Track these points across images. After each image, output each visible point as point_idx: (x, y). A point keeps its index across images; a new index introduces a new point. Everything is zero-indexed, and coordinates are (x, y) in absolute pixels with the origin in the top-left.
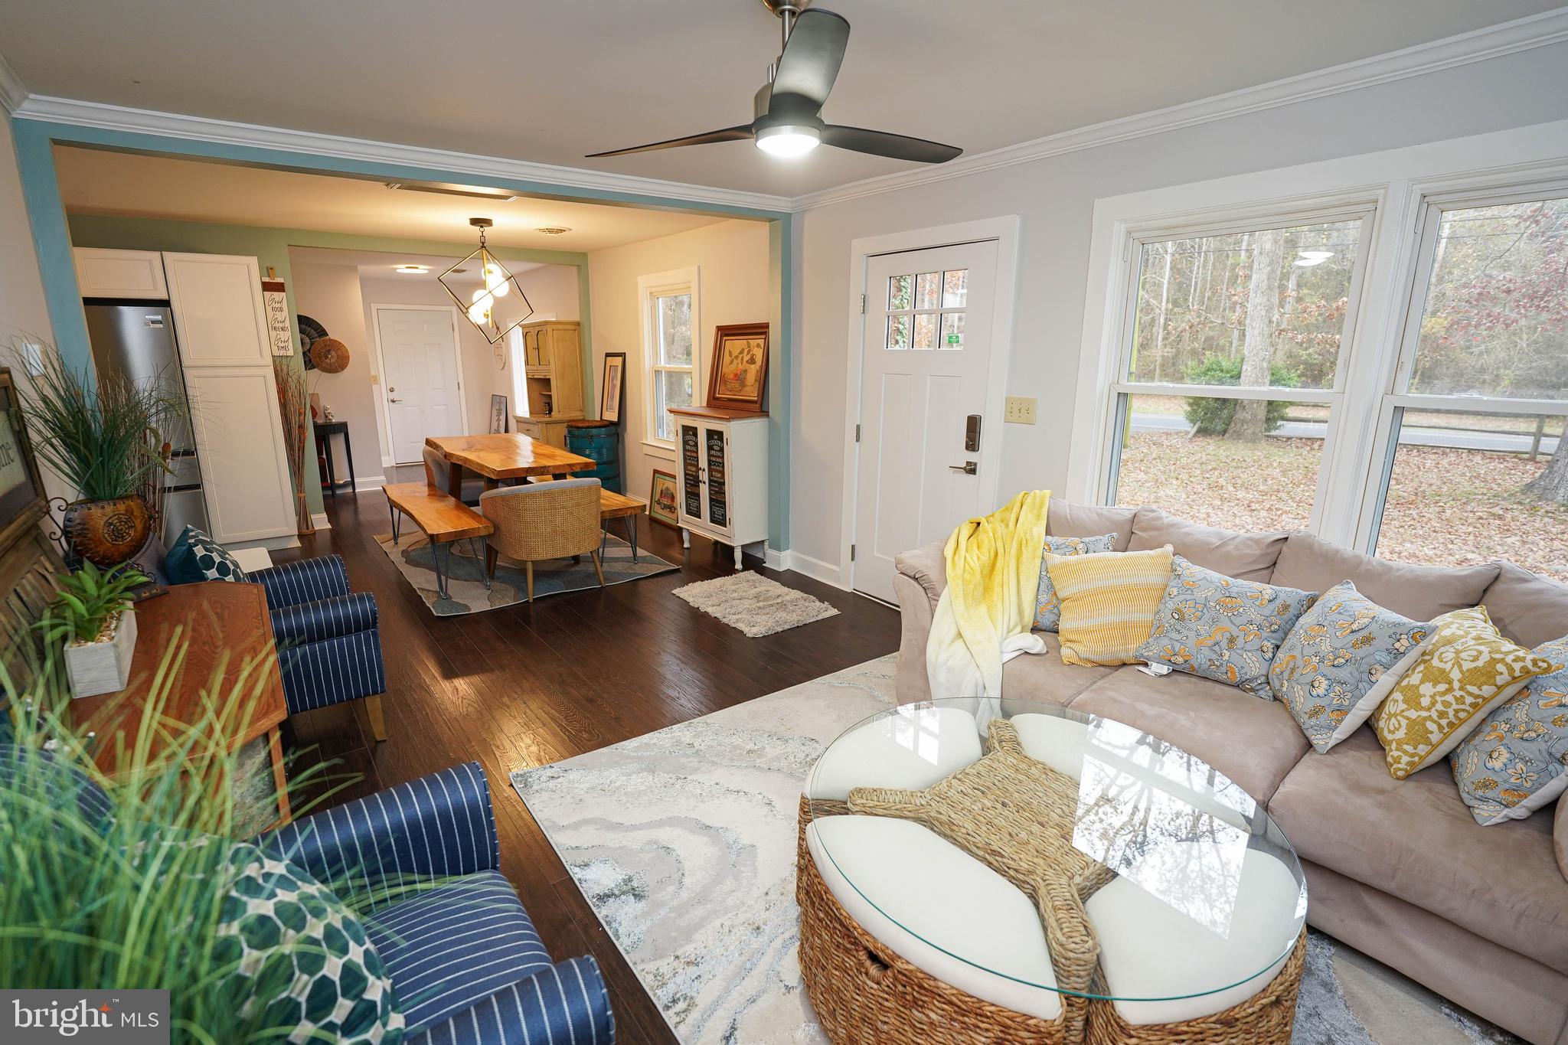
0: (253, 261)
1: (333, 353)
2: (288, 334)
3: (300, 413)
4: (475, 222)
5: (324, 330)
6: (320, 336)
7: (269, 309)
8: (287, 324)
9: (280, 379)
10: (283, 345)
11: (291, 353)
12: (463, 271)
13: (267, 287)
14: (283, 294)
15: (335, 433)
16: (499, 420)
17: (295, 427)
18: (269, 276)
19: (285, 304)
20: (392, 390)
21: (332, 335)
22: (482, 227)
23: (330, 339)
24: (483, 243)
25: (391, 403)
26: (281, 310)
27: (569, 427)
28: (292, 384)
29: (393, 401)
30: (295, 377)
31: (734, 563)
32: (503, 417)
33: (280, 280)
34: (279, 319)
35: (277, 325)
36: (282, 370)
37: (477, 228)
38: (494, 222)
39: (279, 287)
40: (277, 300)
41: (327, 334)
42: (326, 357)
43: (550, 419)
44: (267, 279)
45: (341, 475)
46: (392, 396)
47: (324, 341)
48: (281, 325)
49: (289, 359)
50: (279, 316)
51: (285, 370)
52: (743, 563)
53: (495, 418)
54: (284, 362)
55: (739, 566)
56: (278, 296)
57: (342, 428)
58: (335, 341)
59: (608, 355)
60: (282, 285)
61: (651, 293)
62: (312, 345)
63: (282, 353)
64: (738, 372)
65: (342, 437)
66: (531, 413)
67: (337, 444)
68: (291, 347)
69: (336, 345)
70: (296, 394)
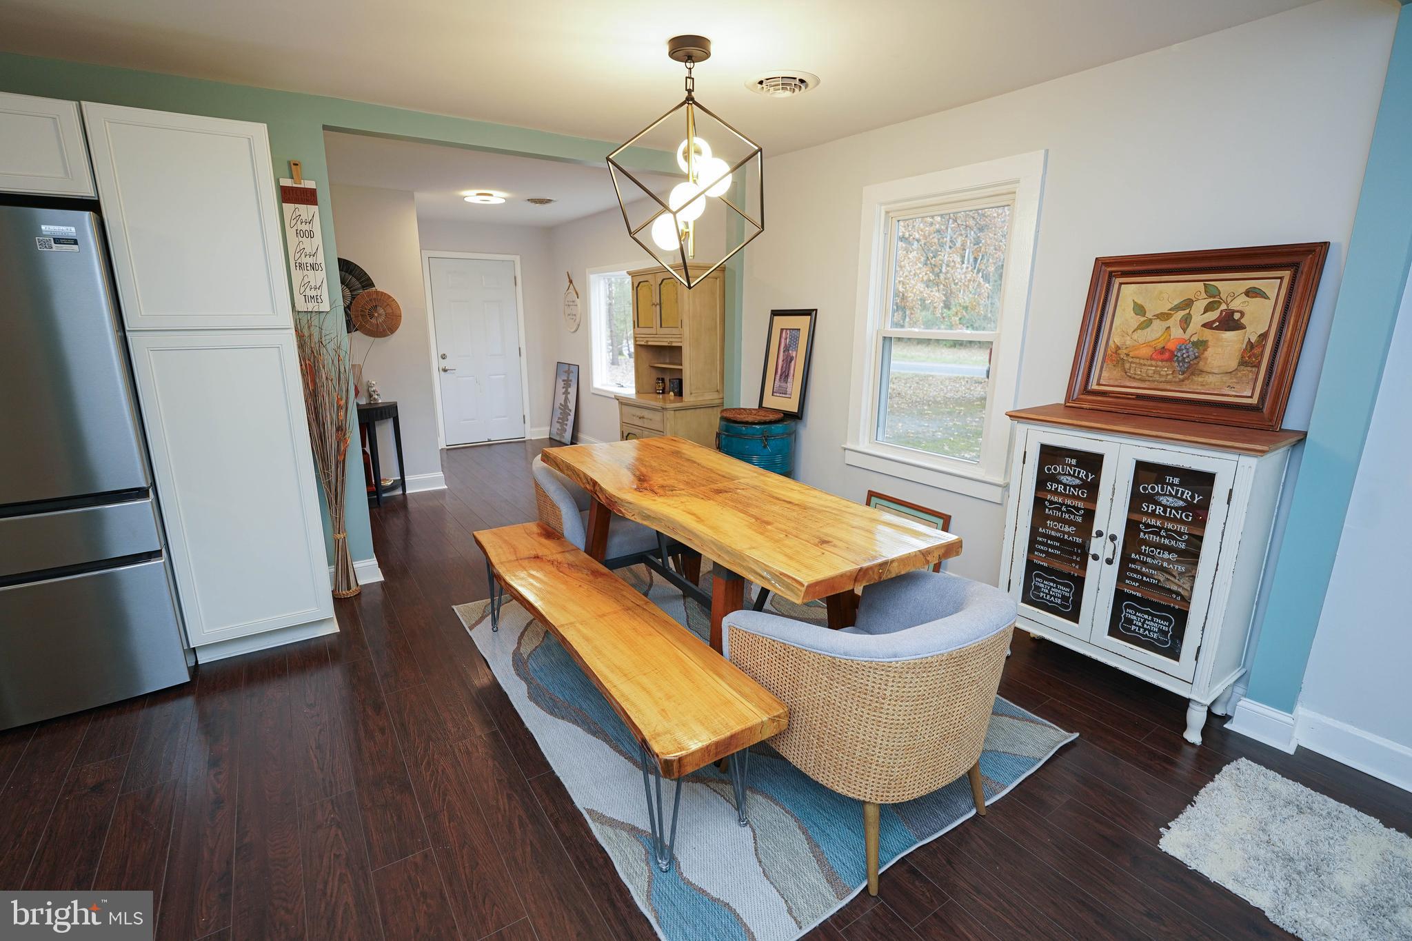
0: (259, 131)
1: (381, 311)
2: (321, 275)
3: (339, 407)
4: (678, 45)
5: (369, 279)
6: (364, 287)
7: (291, 233)
8: (320, 258)
9: (308, 351)
10: (313, 293)
11: (325, 307)
12: (549, 201)
13: (289, 195)
14: (313, 209)
15: (382, 419)
16: (566, 393)
17: (331, 430)
18: (292, 178)
19: (317, 226)
20: (444, 357)
21: (380, 286)
22: (690, 58)
23: (377, 292)
24: (690, 91)
25: (442, 373)
26: (310, 234)
27: (723, 419)
28: (327, 357)
29: (445, 370)
30: (331, 346)
32: (573, 390)
33: (309, 184)
34: (308, 251)
35: (304, 260)
36: (310, 336)
39: (308, 197)
40: (304, 217)
41: (372, 285)
42: (372, 316)
43: (679, 405)
44: (287, 182)
45: (389, 475)
46: (444, 364)
47: (369, 294)
48: (310, 260)
49: (322, 316)
50: (307, 245)
51: (316, 338)
53: (561, 390)
54: (315, 322)
56: (305, 210)
57: (391, 412)
58: (382, 293)
59: (775, 313)
60: (312, 193)
61: (887, 213)
62: (353, 298)
63: (311, 306)
64: (1170, 346)
65: (389, 424)
66: (638, 392)
67: (384, 431)
68: (325, 297)
69: (384, 300)
70: (334, 375)
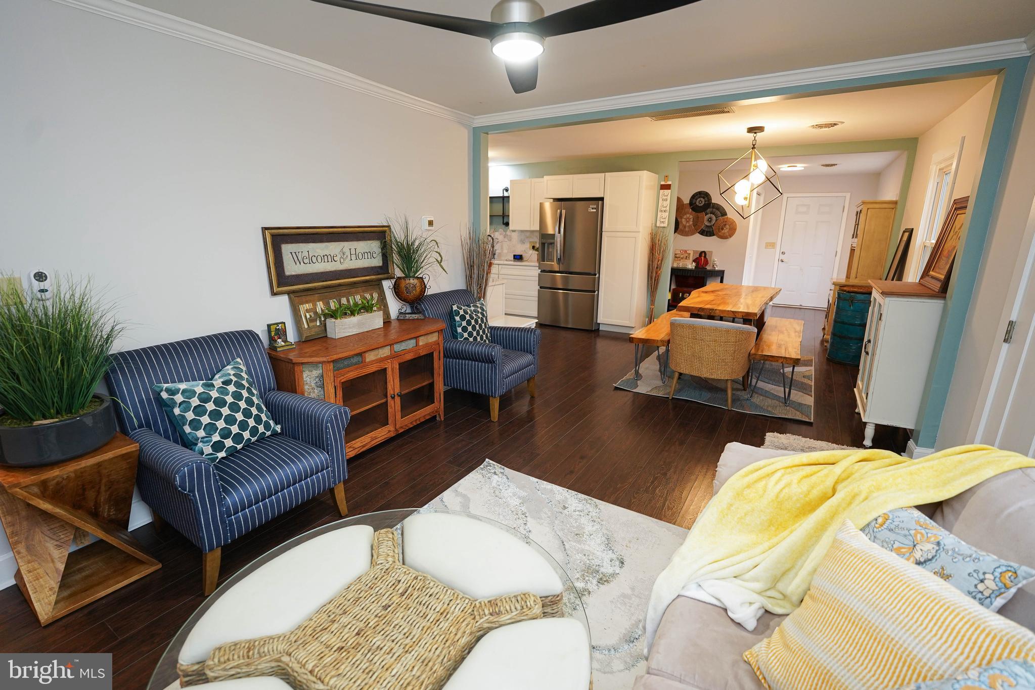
0: (643, 174)
1: (727, 226)
2: (667, 214)
4: (751, 130)
7: (660, 200)
8: (668, 208)
10: (663, 220)
11: (666, 225)
12: (834, 165)
13: (662, 187)
14: (669, 191)
18: (665, 181)
19: (669, 198)
20: (784, 253)
22: (755, 133)
24: (754, 145)
25: (780, 262)
26: (666, 200)
29: (782, 261)
31: (863, 438)
33: (669, 183)
34: (664, 206)
37: (751, 135)
38: (765, 129)
39: (668, 187)
40: (665, 194)
41: (726, 214)
42: (723, 229)
44: (663, 183)
46: (782, 257)
47: (723, 219)
48: (664, 209)
50: (665, 204)
52: (874, 440)
55: (868, 442)
57: (719, 274)
59: (905, 231)
60: (670, 185)
61: (940, 170)
63: (661, 225)
64: (950, 249)
68: (667, 222)
69: (730, 221)
